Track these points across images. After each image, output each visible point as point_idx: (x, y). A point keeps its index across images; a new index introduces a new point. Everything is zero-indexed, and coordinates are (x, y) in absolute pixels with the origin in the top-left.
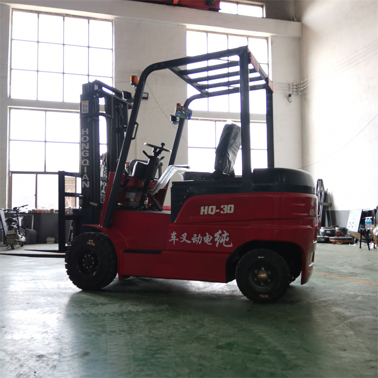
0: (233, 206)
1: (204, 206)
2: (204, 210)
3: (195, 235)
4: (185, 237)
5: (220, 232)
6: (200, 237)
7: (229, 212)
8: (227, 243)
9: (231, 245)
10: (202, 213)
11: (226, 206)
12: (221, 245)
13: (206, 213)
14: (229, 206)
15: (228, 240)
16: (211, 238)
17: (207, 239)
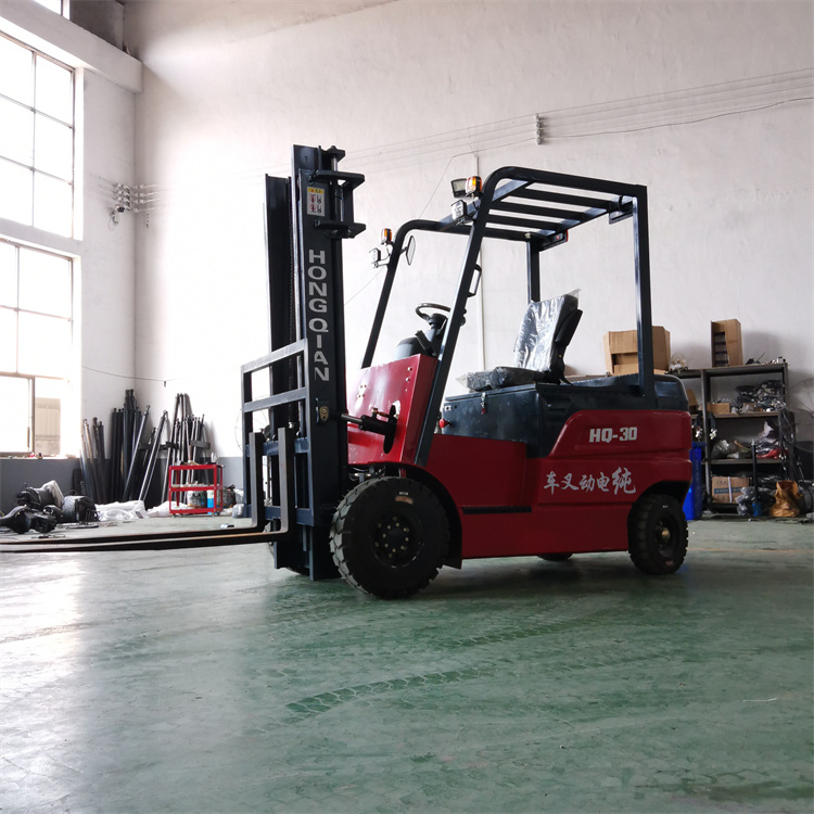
0: (635, 429)
1: (595, 428)
2: (595, 435)
3: (585, 477)
4: (569, 480)
5: (620, 470)
6: (591, 479)
7: (631, 439)
8: (629, 487)
9: (634, 491)
10: (591, 440)
11: (626, 429)
12: (621, 490)
13: (598, 440)
14: (631, 429)
15: (629, 482)
16: (608, 480)
17: (602, 483)
